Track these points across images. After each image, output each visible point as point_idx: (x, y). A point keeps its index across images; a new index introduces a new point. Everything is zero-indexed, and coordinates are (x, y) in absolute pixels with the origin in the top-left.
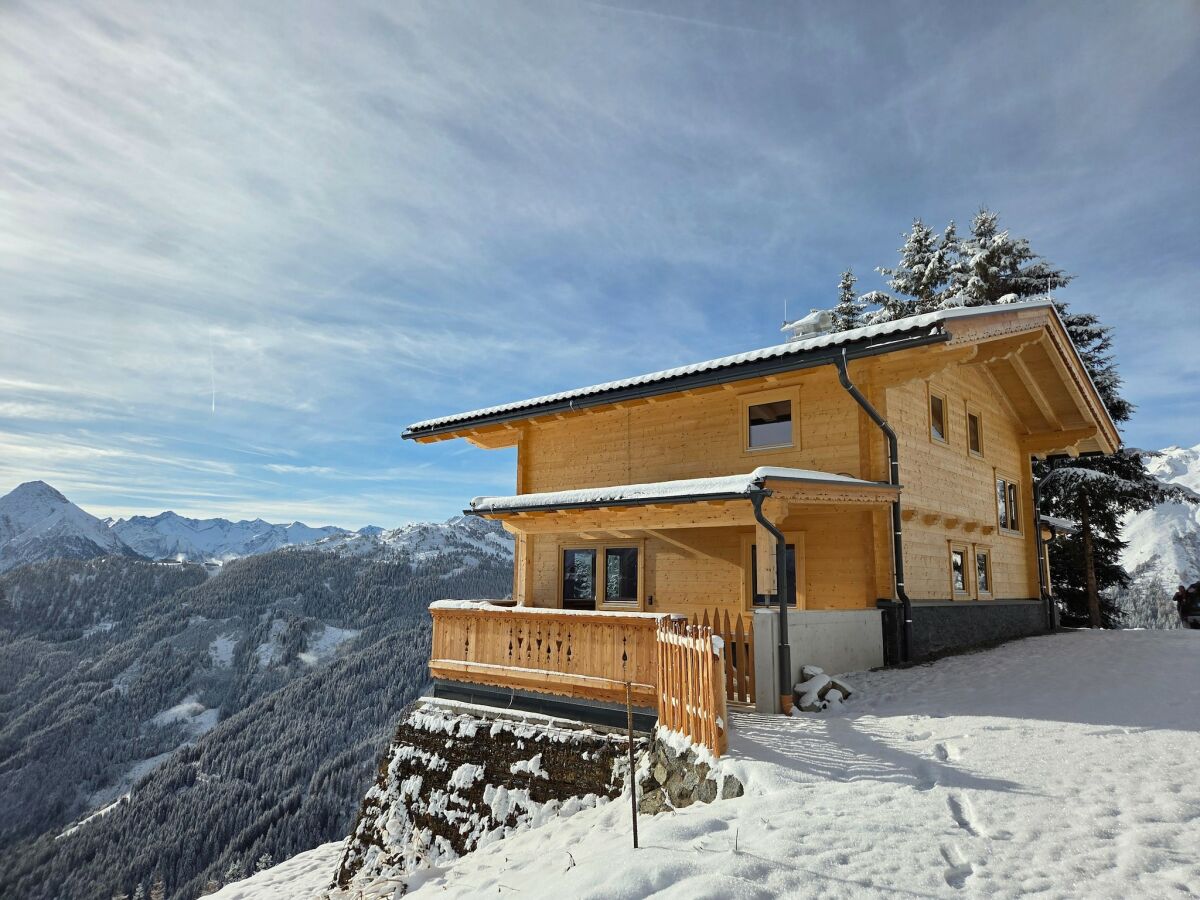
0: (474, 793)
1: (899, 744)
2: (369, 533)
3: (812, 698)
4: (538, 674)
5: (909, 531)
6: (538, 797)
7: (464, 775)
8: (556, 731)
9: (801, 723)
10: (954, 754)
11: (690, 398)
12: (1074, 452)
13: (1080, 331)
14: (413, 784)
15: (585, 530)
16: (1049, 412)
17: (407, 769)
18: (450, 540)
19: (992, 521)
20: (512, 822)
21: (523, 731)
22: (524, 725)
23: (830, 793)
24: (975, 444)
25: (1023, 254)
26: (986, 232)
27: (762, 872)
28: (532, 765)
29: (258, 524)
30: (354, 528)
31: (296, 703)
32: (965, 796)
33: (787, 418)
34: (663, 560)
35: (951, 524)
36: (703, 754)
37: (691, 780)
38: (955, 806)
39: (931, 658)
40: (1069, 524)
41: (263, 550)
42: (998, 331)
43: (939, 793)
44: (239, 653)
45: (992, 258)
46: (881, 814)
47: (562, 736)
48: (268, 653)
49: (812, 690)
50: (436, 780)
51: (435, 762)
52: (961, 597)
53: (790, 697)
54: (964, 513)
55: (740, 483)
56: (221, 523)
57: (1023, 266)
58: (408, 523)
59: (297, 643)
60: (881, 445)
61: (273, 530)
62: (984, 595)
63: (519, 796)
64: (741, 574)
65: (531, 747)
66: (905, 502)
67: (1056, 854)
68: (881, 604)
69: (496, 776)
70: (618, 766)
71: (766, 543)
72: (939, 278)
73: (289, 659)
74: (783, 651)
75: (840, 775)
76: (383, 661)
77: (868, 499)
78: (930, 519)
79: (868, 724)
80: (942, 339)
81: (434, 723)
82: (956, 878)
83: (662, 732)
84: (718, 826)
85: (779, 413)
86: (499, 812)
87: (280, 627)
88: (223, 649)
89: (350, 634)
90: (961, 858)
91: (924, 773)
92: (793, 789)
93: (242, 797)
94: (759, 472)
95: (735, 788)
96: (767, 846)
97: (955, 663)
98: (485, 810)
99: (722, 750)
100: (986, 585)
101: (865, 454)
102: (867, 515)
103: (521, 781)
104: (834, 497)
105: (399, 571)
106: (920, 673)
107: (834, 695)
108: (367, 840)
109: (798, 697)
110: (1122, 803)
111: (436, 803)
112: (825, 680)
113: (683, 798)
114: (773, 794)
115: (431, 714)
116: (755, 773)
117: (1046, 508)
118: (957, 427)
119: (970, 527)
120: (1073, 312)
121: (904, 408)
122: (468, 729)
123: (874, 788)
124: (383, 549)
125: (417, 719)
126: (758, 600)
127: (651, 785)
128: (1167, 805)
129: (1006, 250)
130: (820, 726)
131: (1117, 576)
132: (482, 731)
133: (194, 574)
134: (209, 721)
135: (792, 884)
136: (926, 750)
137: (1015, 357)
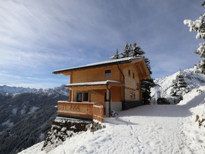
0: (65, 132)
1: (125, 120)
2: (41, 90)
3: (113, 115)
4: (74, 113)
5: (126, 90)
6: (75, 132)
7: (63, 129)
8: (77, 121)
9: (112, 118)
10: (131, 121)
11: (97, 69)
12: (145, 79)
13: (146, 61)
14: (55, 131)
15: (81, 90)
16: (142, 73)
17: (54, 129)
18: (54, 91)
19: (135, 89)
20: (71, 136)
21: (72, 122)
22: (73, 121)
23: (116, 127)
24: (134, 77)
25: (140, 49)
26: (135, 45)
27: (110, 136)
28: (74, 127)
29: (21, 88)
30: (38, 89)
31: (27, 121)
32: (132, 126)
33: (110, 72)
34: (92, 95)
35: (131, 89)
36: (100, 123)
37: (98, 127)
38: (131, 127)
39: (127, 109)
40: (144, 89)
41: (22, 92)
42: (137, 61)
43: (129, 125)
44: (17, 112)
45: (136, 49)
46: (123, 128)
47: (78, 122)
48: (23, 112)
49: (113, 113)
50: (59, 130)
51: (59, 127)
52: (132, 100)
53: (110, 115)
54: (132, 88)
55: (105, 83)
56: (15, 87)
57: (140, 50)
58: (47, 88)
59: (28, 110)
60: (122, 77)
61: (24, 89)
62: (134, 100)
63: (72, 132)
64: (103, 97)
65: (74, 124)
66: (125, 86)
67: (142, 131)
68: (122, 101)
69: (69, 129)
70: (87, 126)
71: (108, 92)
72: (129, 51)
73: (26, 113)
74: (110, 108)
75: (117, 124)
76: (42, 113)
77: (120, 85)
78: (128, 88)
79: (120, 118)
80: (131, 62)
81: (58, 121)
82: (131, 135)
83: (94, 120)
84: (103, 131)
85: (109, 72)
86: (69, 134)
87: (25, 107)
88: (15, 111)
89: (37, 108)
90: (132, 132)
91: (128, 123)
92: (112, 126)
93: (18, 138)
94: (107, 81)
95: (104, 127)
96: (110, 133)
97: (131, 109)
98: (67, 134)
99: (103, 122)
100: (134, 98)
101: (120, 78)
102: (120, 88)
103: (72, 129)
104: (117, 85)
105: (45, 97)
106: (126, 111)
107: (116, 114)
108: (48, 140)
109: (111, 115)
110: (149, 125)
111: (59, 134)
112: (115, 112)
113: (98, 129)
114: (109, 127)
115: (58, 120)
116: (107, 125)
117: (142, 87)
118: (132, 75)
119: (133, 90)
120: (146, 58)
121: (125, 72)
122: (64, 122)
123: (122, 126)
124: (43, 93)
125: (56, 120)
126: (106, 100)
127: (92, 128)
128: (154, 125)
129: (138, 48)
130: (114, 118)
131: (150, 97)
132: (66, 122)
133: (10, 97)
134: (12, 125)
135: (113, 137)
136: (128, 121)
137: (139, 64)
